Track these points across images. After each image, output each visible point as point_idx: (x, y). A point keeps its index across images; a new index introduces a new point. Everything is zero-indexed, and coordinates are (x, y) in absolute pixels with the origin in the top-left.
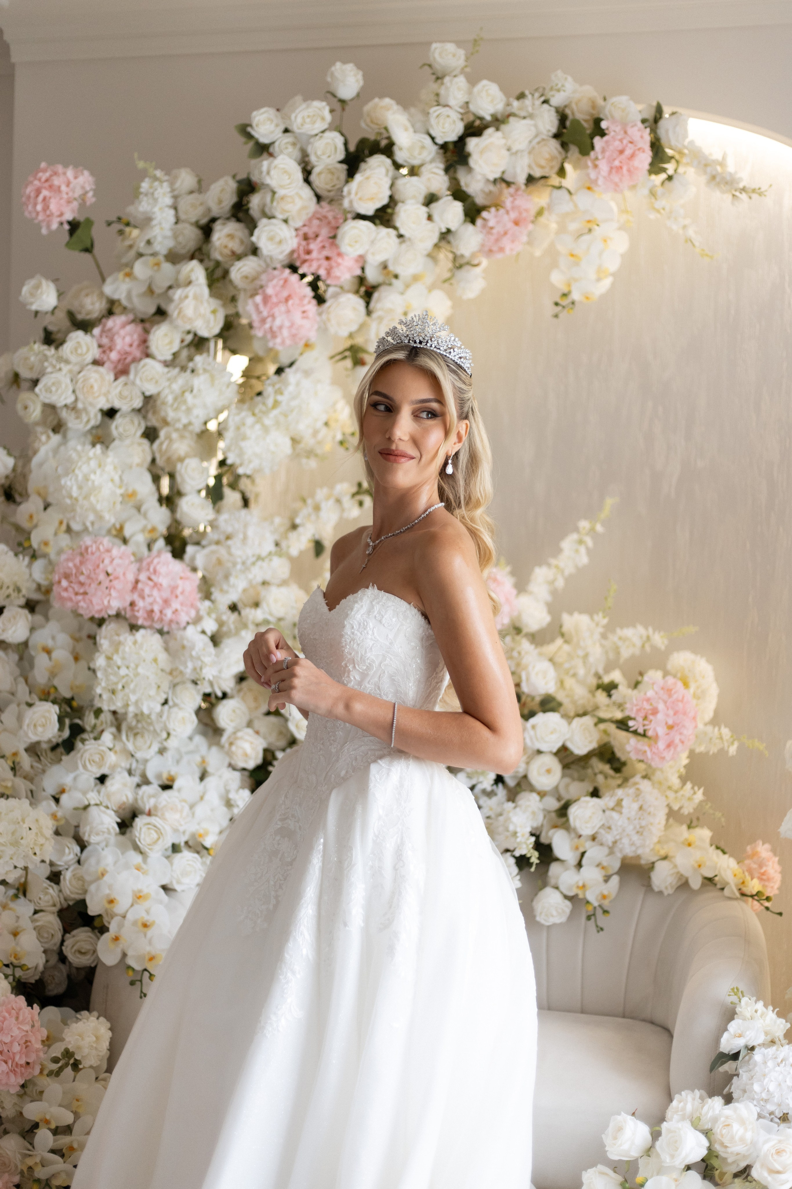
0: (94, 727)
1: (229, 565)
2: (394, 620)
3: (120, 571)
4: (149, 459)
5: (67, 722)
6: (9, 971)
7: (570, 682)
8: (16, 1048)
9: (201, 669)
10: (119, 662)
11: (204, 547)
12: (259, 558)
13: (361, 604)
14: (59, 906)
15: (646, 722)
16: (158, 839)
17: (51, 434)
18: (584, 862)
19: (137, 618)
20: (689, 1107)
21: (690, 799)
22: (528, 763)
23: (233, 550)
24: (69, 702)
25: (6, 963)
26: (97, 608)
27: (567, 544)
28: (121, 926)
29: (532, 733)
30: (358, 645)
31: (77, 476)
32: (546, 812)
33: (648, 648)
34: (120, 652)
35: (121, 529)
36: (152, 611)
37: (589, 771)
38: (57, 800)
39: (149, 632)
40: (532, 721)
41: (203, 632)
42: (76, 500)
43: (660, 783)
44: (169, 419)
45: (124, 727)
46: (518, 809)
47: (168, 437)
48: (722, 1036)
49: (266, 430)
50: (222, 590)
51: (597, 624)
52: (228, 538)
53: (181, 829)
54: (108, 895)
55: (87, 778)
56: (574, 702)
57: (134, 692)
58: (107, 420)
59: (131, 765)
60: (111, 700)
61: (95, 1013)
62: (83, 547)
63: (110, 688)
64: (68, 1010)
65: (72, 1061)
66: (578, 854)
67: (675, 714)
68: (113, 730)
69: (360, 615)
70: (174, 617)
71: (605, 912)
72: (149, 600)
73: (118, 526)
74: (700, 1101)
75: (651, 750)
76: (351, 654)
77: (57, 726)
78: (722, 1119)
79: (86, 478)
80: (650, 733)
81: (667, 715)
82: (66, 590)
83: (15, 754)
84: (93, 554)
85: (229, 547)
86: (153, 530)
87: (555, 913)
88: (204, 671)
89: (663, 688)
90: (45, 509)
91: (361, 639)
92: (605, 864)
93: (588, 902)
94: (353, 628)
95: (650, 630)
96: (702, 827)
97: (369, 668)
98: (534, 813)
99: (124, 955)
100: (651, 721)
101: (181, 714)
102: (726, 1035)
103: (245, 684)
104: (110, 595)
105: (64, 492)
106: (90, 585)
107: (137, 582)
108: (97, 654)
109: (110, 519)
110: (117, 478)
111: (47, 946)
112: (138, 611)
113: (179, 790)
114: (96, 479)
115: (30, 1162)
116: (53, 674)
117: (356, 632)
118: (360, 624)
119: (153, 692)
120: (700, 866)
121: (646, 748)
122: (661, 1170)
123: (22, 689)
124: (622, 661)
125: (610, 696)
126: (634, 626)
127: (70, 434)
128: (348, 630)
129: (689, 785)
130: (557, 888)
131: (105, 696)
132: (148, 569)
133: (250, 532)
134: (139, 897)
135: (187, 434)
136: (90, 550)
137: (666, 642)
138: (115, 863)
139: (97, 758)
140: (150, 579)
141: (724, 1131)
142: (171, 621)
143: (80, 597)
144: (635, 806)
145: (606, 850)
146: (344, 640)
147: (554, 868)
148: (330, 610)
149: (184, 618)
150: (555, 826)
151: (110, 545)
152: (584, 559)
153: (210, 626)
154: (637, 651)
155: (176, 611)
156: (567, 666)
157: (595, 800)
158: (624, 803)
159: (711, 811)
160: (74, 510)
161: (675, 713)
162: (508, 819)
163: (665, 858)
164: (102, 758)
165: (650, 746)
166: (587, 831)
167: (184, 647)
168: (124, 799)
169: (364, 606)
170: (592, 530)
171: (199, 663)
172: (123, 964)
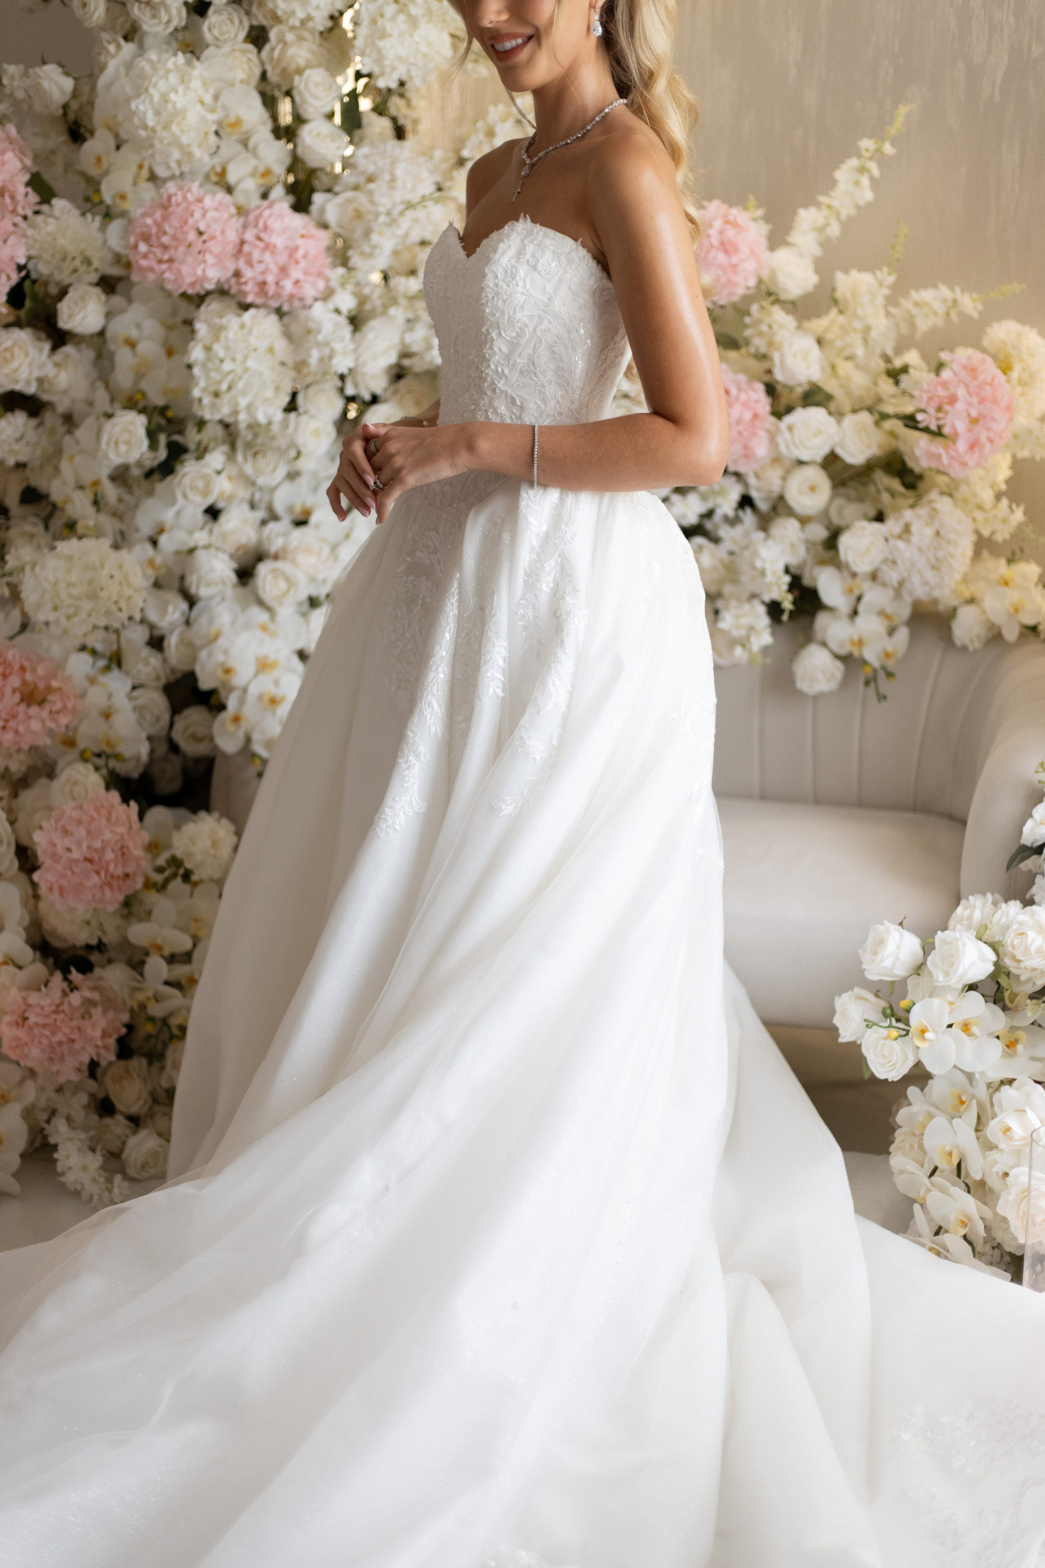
0: (199, 444)
1: (371, 217)
2: (554, 265)
3: (216, 229)
4: (257, 73)
5: (163, 439)
6: (101, 762)
7: (844, 368)
8: (109, 855)
9: (331, 357)
10: (221, 353)
11: (336, 194)
12: (410, 206)
13: (508, 243)
14: (163, 681)
15: (940, 415)
16: (288, 590)
17: (122, 42)
18: (861, 608)
19: (245, 294)
20: (977, 915)
21: (1005, 521)
22: (784, 479)
23: (377, 198)
24: (163, 410)
25: (96, 750)
26: (189, 280)
27: (843, 174)
28: (242, 701)
29: (787, 435)
30: (504, 301)
31: (151, 96)
32: (810, 544)
33: (954, 317)
34: (222, 339)
35: (223, 173)
36: (264, 283)
37: (872, 489)
38: (154, 543)
39: (262, 312)
40: (788, 419)
41: (337, 311)
42: (154, 130)
43: (965, 501)
44: (280, 13)
45: (240, 444)
46: (770, 542)
47: (282, 40)
48: (1023, 823)
49: (413, 22)
50: (362, 254)
51: (881, 284)
52: (370, 179)
53: (321, 576)
54: (223, 664)
55: (194, 511)
56: (848, 394)
57: (244, 393)
58: (197, 18)
59: (253, 495)
60: (213, 406)
61: (216, 814)
62: (165, 196)
63: (212, 388)
64: (182, 812)
65: (181, 871)
66: (853, 599)
67: (980, 403)
68: (225, 448)
69: (506, 260)
70: (295, 291)
71: (890, 675)
72: (260, 268)
73: (219, 169)
74: (992, 907)
75: (948, 453)
76: (494, 315)
77: (145, 443)
78: (1015, 926)
79: (165, 99)
80: (946, 430)
81: (970, 404)
82: (145, 256)
83: (96, 483)
84: (178, 205)
85: (371, 193)
86: (267, 173)
87: (820, 677)
88: (335, 361)
89: (965, 368)
90: (118, 148)
91: (508, 293)
92: (889, 610)
93: (864, 662)
94: (496, 277)
95: (958, 290)
96: (1028, 561)
97: (520, 334)
98: (793, 546)
99: (248, 740)
100: (946, 413)
101: (313, 425)
102: (1029, 824)
103: (402, 383)
104: (205, 261)
105: (136, 120)
106: (176, 249)
107: (242, 243)
108: (192, 344)
109: (202, 157)
110: (208, 98)
111: (152, 731)
112: (245, 283)
113: (317, 526)
114: (178, 99)
115: (141, 997)
116: (140, 375)
117: (501, 283)
118: (506, 272)
119: (269, 393)
120: (1016, 610)
121: (942, 451)
122: (933, 992)
123: (101, 397)
124: (918, 336)
125: (897, 383)
126: (936, 287)
127: (148, 41)
128: (490, 282)
129: (1005, 502)
130: (824, 644)
131: (206, 401)
132: (256, 226)
133: (399, 172)
134: (264, 666)
135: (306, 34)
136: (173, 199)
137: (980, 307)
138: (233, 622)
139: (200, 484)
140: (259, 238)
141: (1016, 941)
142: (292, 297)
143: (164, 266)
144: (929, 532)
145: (890, 593)
146: (484, 295)
147: (822, 620)
148: (468, 255)
149: (309, 291)
150: (822, 562)
151: (202, 192)
152: (867, 195)
153: (346, 302)
154: (940, 322)
155: (297, 282)
156: (839, 343)
157: (877, 526)
158: (914, 528)
159: (1033, 536)
160: (152, 146)
161: (982, 401)
162: (756, 554)
163: (971, 601)
164: (208, 483)
165: (946, 448)
166: (862, 566)
167: (309, 332)
168: (244, 540)
169: (512, 246)
170: (879, 151)
171: (327, 351)
172: (247, 752)
